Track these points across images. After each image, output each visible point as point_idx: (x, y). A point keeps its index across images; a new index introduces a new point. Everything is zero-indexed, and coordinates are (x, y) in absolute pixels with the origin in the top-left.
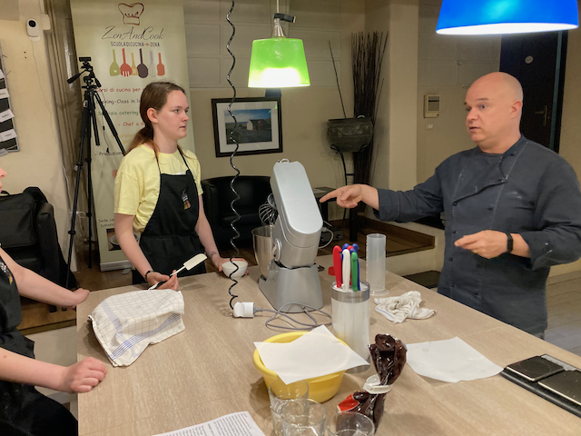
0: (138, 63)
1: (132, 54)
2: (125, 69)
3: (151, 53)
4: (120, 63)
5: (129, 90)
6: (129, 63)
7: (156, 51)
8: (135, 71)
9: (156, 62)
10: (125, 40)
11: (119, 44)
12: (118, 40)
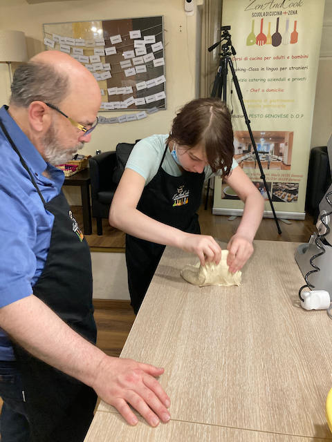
0: (273, 31)
1: (270, 23)
2: (261, 38)
3: (288, 21)
4: (257, 33)
5: (261, 59)
6: (265, 32)
7: (292, 18)
8: (269, 40)
9: (291, 30)
10: (265, 11)
11: (259, 15)
12: (259, 11)
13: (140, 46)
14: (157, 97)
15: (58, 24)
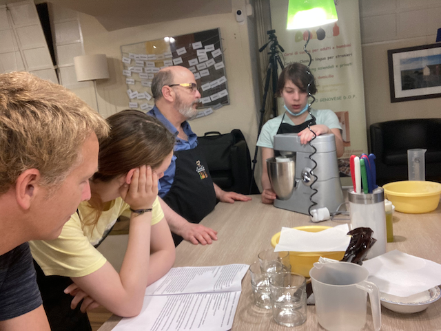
8: (315, 35)
13: (202, 54)
14: (220, 95)
15: (133, 44)
